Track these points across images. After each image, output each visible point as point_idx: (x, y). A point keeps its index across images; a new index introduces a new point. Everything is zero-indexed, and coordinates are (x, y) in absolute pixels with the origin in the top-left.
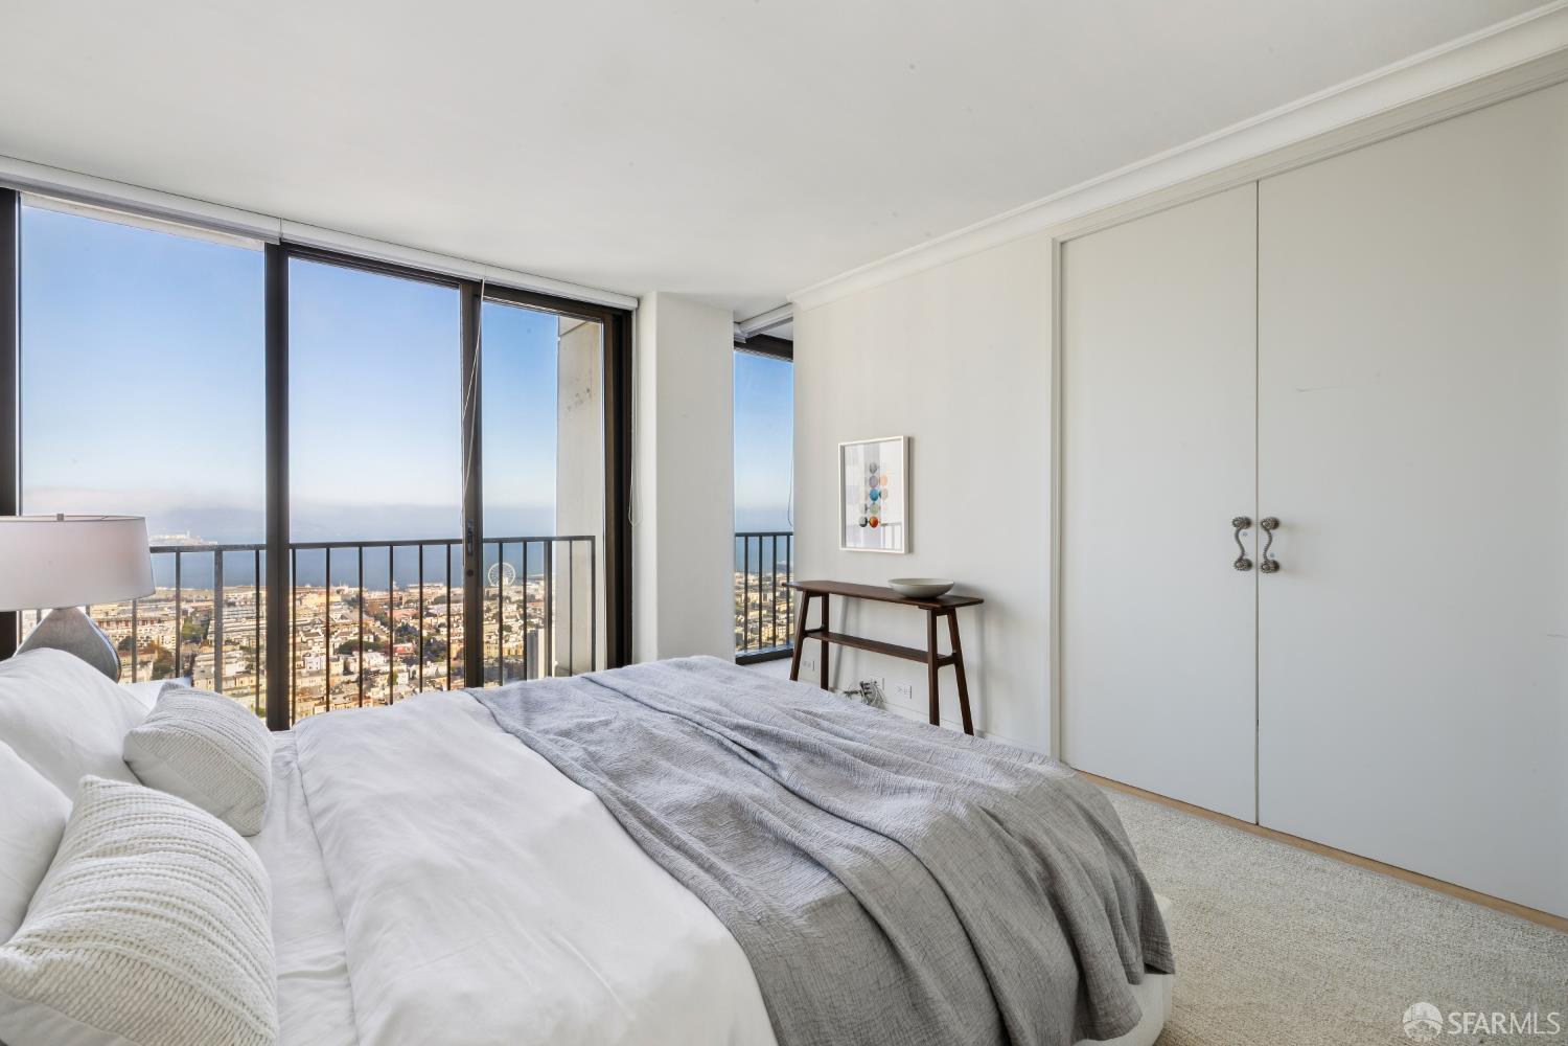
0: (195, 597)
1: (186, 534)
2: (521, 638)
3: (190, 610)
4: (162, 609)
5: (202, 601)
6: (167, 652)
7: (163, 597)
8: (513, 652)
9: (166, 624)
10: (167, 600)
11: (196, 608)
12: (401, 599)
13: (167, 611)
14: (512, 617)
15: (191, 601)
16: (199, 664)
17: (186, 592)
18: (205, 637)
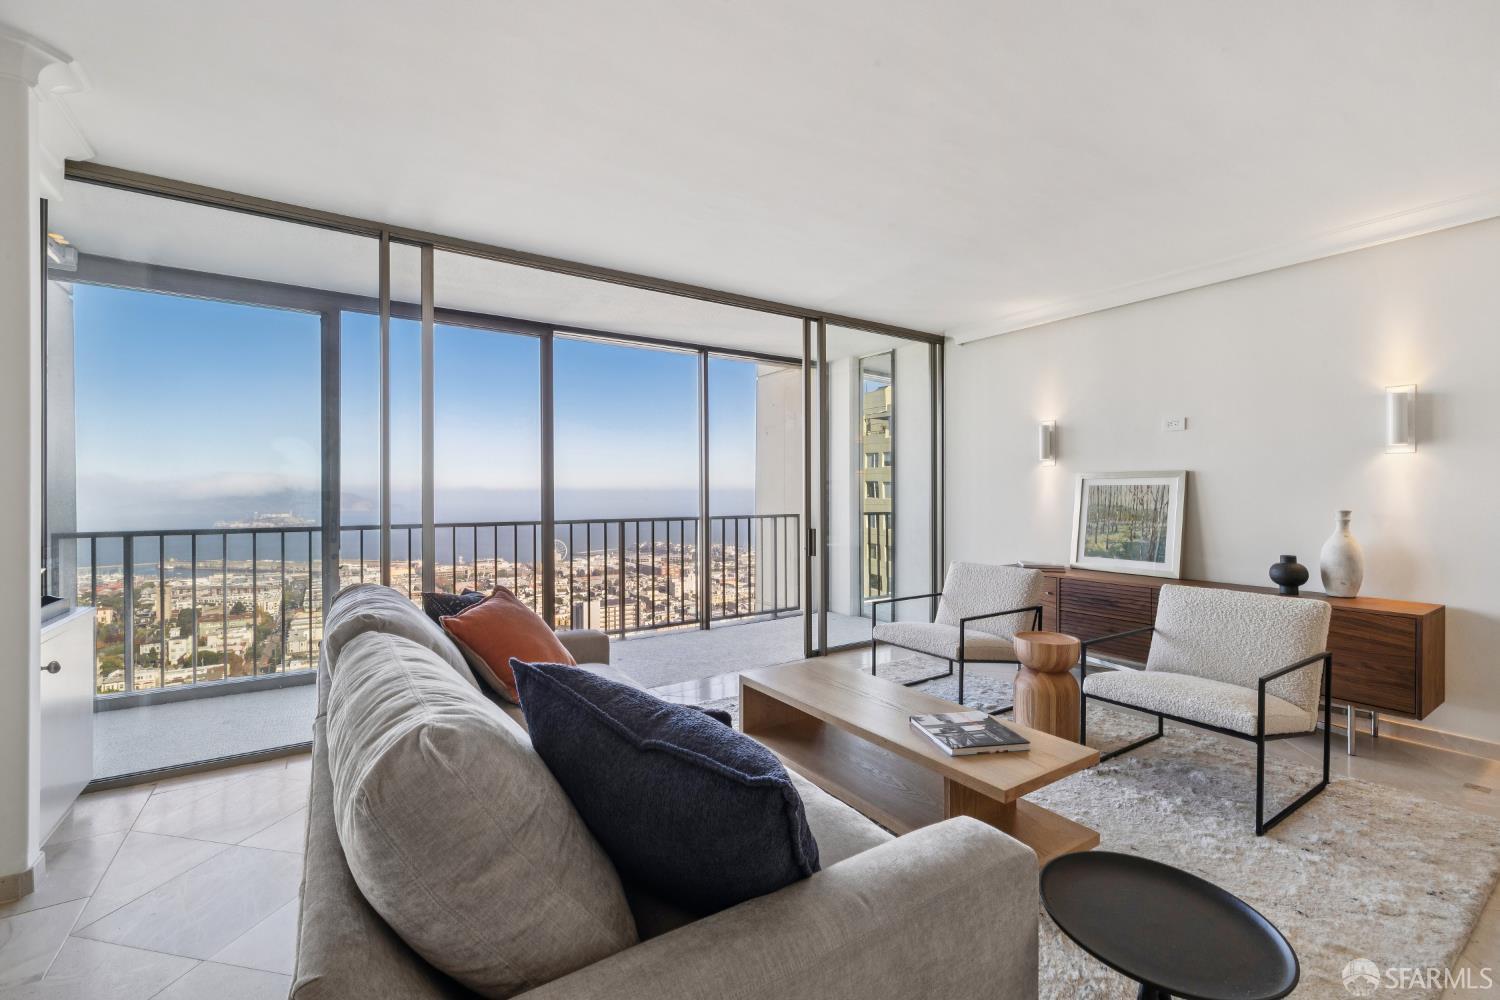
0: (295, 568)
1: (288, 513)
2: (569, 609)
3: (290, 580)
4: (267, 579)
5: (301, 572)
6: (269, 617)
7: (269, 568)
8: (563, 623)
9: (270, 592)
10: (273, 571)
11: (295, 578)
12: (466, 572)
13: (271, 580)
14: (563, 590)
15: (292, 572)
16: (293, 628)
17: (289, 563)
18: (301, 604)
